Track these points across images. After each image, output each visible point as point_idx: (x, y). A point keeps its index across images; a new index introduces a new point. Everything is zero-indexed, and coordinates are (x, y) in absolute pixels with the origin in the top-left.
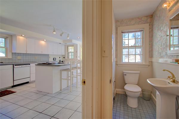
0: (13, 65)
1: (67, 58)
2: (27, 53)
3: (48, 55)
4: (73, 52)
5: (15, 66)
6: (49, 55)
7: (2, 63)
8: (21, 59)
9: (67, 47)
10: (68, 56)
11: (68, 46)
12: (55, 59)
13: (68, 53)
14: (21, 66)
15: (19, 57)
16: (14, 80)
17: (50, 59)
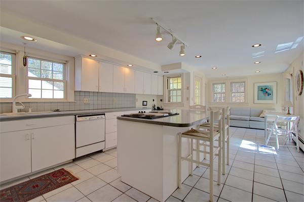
0: (75, 116)
1: (167, 102)
2: (100, 91)
3: (133, 95)
4: (179, 90)
5: (78, 119)
6: (137, 96)
7: (57, 110)
8: (89, 104)
9: (167, 80)
10: (169, 98)
11: (169, 78)
12: (145, 103)
13: (169, 91)
14: (88, 118)
15: (86, 99)
16: (76, 148)
17: (137, 103)
